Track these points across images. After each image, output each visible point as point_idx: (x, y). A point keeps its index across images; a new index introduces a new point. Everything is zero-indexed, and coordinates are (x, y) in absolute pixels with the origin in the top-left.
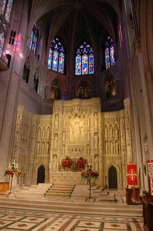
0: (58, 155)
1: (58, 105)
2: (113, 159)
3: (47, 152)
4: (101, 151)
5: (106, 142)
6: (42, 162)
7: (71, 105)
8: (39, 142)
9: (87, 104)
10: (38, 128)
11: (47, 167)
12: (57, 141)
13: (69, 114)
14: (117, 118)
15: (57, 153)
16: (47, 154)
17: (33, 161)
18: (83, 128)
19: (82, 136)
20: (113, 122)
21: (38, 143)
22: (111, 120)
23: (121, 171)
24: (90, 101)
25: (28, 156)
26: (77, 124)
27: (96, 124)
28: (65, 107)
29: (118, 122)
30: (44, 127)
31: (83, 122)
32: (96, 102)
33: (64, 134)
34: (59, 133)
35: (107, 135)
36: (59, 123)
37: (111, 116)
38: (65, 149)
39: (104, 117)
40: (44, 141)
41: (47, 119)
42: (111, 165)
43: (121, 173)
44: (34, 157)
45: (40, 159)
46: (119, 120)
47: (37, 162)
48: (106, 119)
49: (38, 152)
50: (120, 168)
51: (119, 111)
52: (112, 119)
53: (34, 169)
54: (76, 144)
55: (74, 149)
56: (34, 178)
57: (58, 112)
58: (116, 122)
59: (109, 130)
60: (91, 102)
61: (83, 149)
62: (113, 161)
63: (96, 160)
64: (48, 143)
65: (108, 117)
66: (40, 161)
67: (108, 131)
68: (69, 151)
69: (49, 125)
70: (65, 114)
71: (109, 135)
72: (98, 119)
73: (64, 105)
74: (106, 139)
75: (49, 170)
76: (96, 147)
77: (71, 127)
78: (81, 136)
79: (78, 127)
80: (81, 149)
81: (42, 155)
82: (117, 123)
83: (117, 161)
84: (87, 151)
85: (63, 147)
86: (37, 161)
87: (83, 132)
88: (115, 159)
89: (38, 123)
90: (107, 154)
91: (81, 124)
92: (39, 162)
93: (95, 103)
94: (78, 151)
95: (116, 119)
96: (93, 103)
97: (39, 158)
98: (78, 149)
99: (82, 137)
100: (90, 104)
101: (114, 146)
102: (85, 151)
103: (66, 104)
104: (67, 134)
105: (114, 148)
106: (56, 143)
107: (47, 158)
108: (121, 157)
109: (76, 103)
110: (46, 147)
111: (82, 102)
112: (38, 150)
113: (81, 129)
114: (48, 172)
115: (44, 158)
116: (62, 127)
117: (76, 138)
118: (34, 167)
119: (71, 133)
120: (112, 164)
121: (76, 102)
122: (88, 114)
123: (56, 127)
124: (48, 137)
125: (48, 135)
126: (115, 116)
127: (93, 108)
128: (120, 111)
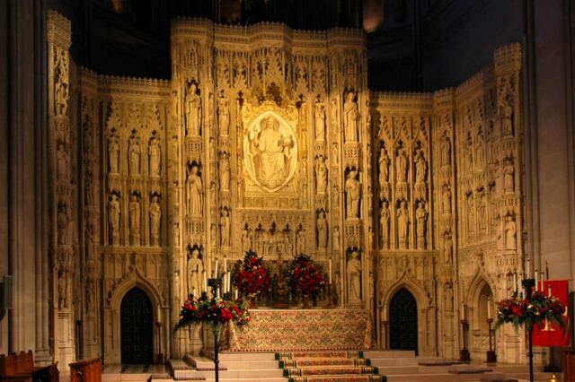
0: (210, 247)
1: (196, 43)
2: (407, 263)
3: (156, 236)
4: (369, 236)
5: (384, 204)
6: (141, 272)
7: (247, 48)
8: (118, 194)
9: (313, 51)
10: (107, 132)
11: (160, 293)
12: (203, 194)
13: (241, 84)
14: (422, 118)
15: (204, 237)
16: (156, 241)
17: (99, 270)
18: (296, 146)
19: (293, 178)
20: (410, 134)
21: (114, 197)
22: (403, 124)
23: (433, 304)
24: (324, 42)
25: (81, 249)
26: (270, 131)
27: (351, 135)
28: (223, 53)
29: (425, 134)
30: (134, 131)
31: (294, 124)
32: (351, 47)
33: (224, 164)
34: (208, 159)
35: (387, 180)
36: (203, 117)
37: (401, 111)
38: (230, 225)
39: (378, 109)
40: (140, 188)
41: (145, 99)
42: (400, 283)
43: (432, 312)
44: (103, 255)
45: (128, 263)
46: (431, 129)
47: (118, 276)
48: (382, 120)
49: (116, 234)
50: (429, 295)
51: (432, 92)
52: (405, 122)
53: (109, 303)
54: (271, 208)
55: (267, 227)
56: (112, 337)
57: (196, 72)
58: (418, 135)
59: (395, 161)
60: (327, 46)
61: (301, 226)
62: (407, 270)
63: (353, 266)
64: (156, 198)
65: (392, 111)
66: (131, 269)
67: (389, 164)
68: (245, 232)
69: (155, 125)
70: (223, 83)
71: (395, 177)
72: (358, 118)
73: (218, 44)
74: (384, 194)
75: (170, 304)
76: (352, 219)
77: (246, 138)
78: (288, 179)
79: (276, 144)
80: (294, 228)
81: (137, 246)
82: (422, 137)
83: (420, 270)
84: (317, 232)
85: (221, 215)
86: (115, 271)
87: (294, 164)
88: (415, 262)
89: (105, 110)
90: (385, 245)
91: (288, 129)
92: (125, 276)
93: (346, 51)
94: (280, 235)
95: (419, 122)
96: (340, 48)
97: (124, 259)
98: (280, 227)
99: (290, 182)
100: (323, 52)
101: (412, 221)
102: (309, 232)
103: (227, 39)
104: (234, 166)
105: (412, 227)
106: (196, 198)
107: (159, 258)
108: (434, 259)
109: (274, 42)
110: (150, 214)
111: (295, 41)
112: (116, 226)
113: (286, 149)
114: (168, 311)
115: (145, 260)
116: (216, 137)
117: (271, 184)
118: (106, 296)
119: (247, 164)
120: (403, 281)
121: (271, 38)
122: (315, 94)
123: (194, 134)
124: (155, 176)
125: (155, 165)
126: (418, 111)
127: (342, 68)
128: (436, 94)
